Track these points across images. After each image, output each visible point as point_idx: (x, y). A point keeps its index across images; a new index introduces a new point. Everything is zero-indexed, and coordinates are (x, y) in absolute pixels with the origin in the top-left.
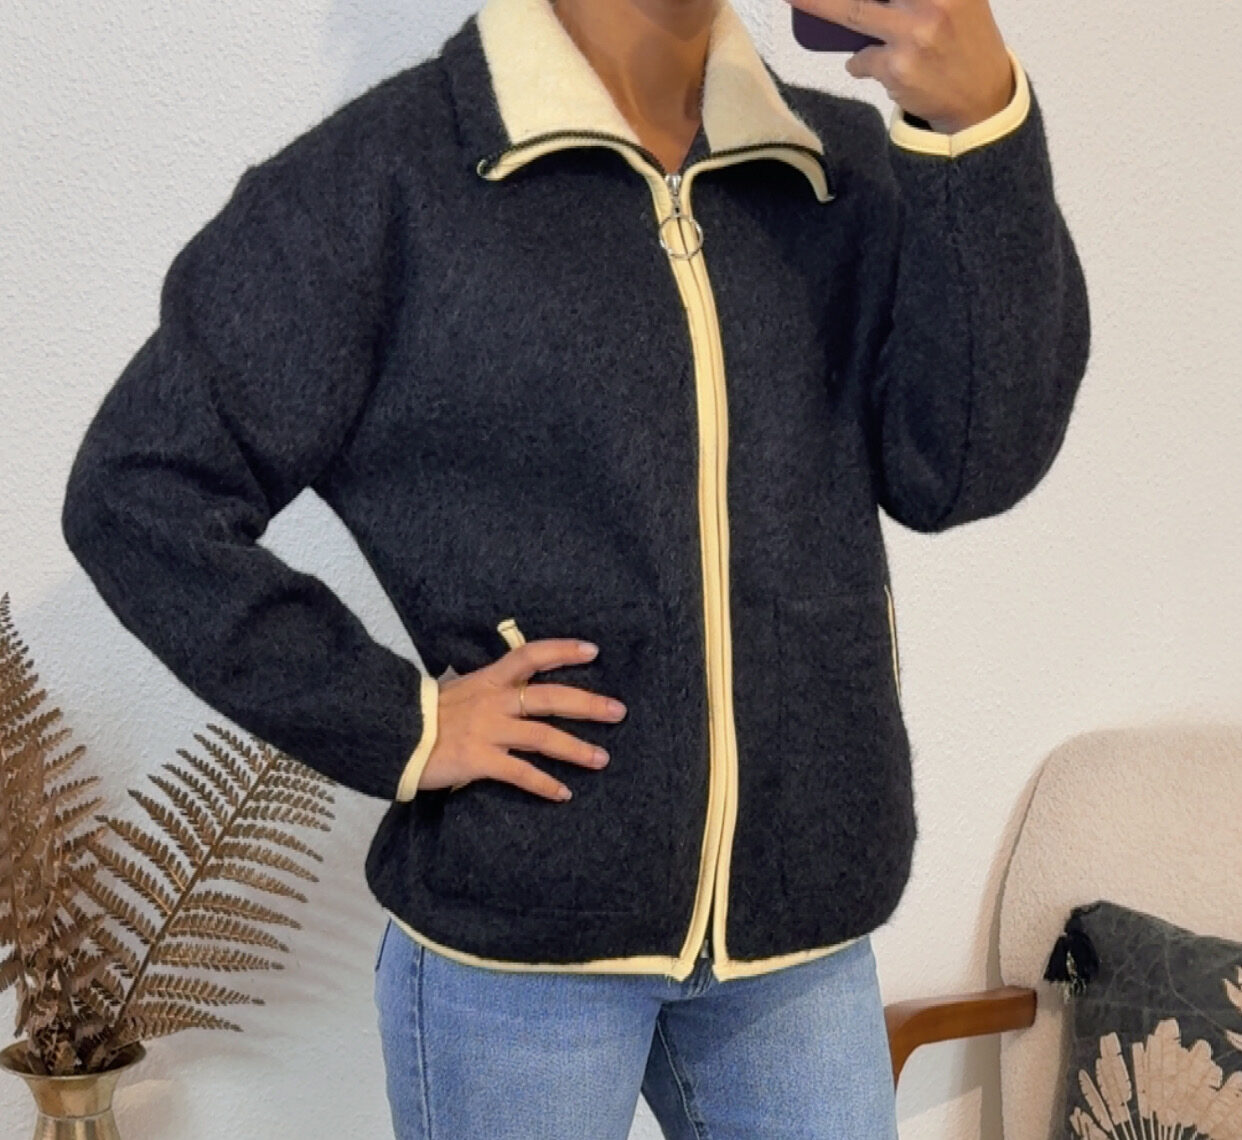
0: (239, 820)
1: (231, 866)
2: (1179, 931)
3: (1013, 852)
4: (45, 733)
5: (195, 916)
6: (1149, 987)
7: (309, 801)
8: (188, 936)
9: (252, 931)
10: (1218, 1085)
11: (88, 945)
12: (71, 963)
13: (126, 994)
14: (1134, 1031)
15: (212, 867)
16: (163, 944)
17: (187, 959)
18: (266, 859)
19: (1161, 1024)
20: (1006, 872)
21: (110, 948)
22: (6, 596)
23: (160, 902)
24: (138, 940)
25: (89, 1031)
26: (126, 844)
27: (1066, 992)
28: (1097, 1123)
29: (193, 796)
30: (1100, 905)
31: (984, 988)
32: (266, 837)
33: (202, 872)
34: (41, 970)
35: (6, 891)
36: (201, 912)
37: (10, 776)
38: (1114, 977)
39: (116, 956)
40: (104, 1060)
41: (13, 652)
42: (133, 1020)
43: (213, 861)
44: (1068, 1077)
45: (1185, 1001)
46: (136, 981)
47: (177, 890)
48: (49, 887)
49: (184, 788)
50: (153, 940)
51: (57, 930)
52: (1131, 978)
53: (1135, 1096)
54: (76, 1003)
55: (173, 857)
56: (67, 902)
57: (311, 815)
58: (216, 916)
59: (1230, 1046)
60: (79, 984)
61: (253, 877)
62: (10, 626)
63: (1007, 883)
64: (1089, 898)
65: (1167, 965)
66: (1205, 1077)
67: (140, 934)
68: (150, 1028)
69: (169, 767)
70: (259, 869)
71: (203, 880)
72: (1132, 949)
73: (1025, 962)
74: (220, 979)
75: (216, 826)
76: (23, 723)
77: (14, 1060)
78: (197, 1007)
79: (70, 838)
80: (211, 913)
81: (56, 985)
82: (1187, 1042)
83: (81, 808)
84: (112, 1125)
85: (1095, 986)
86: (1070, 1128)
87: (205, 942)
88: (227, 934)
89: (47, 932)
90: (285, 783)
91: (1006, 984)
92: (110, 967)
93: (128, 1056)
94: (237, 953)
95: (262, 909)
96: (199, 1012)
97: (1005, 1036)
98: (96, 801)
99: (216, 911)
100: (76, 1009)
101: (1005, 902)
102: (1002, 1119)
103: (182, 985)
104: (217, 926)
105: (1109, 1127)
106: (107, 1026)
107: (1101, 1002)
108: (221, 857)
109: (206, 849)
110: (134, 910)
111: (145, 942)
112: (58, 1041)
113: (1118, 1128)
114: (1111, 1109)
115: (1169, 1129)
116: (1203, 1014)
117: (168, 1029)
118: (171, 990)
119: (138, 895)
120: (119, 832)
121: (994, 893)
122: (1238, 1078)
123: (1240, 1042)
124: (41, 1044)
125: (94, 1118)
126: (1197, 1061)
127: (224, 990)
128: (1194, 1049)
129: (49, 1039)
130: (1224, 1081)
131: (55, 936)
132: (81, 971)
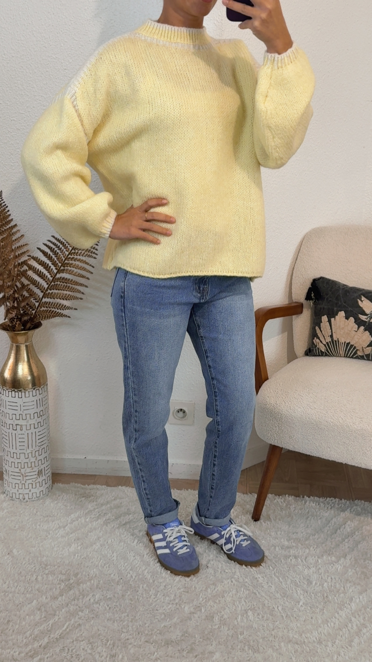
0: (70, 256)
1: (67, 270)
2: (344, 285)
3: (295, 263)
4: (13, 231)
5: (57, 284)
6: (336, 302)
8: (55, 290)
9: (74, 288)
10: (356, 330)
11: (26, 294)
12: (20, 298)
13: (37, 306)
14: (332, 315)
15: (62, 270)
16: (47, 292)
17: (55, 297)
18: (77, 267)
19: (340, 312)
20: (294, 268)
21: (32, 294)
22: (1, 191)
23: (46, 280)
24: (40, 291)
25: (26, 318)
26: (36, 263)
27: (312, 303)
28: (321, 342)
29: (56, 249)
30: (322, 279)
31: (287, 303)
32: (78, 261)
33: (59, 271)
34: (11, 301)
35: (1, 277)
36: (59, 283)
37: (2, 244)
38: (326, 299)
39: (34, 296)
40: (30, 327)
41: (3, 208)
42: (39, 315)
43: (62, 268)
44: (313, 329)
45: (346, 306)
46: (40, 303)
47: (52, 277)
48: (14, 276)
49: (53, 247)
50: (44, 291)
51: (16, 288)
52: (331, 299)
53: (332, 334)
54: (22, 310)
55: (50, 267)
56: (19, 280)
57: (91, 254)
58: (63, 284)
59: (360, 319)
60: (23, 304)
61: (74, 273)
62: (2, 200)
63: (294, 272)
64: (318, 276)
65: (341, 295)
66: (352, 328)
67: (40, 290)
68: (44, 317)
69: (49, 241)
70: (75, 270)
71: (59, 274)
72: (330, 291)
73: (300, 295)
74: (64, 302)
75: (63, 258)
76: (6, 228)
77: (3, 327)
78: (57, 311)
79: (20, 262)
80: (62, 283)
81: (16, 305)
82: (347, 318)
83: (23, 253)
84: (32, 345)
85: (320, 302)
86: (313, 343)
87: (60, 291)
88: (66, 289)
89: (13, 289)
91: (294, 301)
92: (32, 299)
93: (38, 325)
94: (69, 295)
95: (76, 282)
96: (58, 312)
97: (294, 317)
98: (27, 251)
100: (22, 312)
101: (293, 277)
102: (293, 341)
103: (53, 304)
104: (63, 287)
105: (325, 343)
106: (31, 317)
107: (322, 306)
108: (64, 267)
109: (60, 265)
110: (39, 282)
111: (42, 292)
112: (17, 321)
113: (327, 343)
114: (325, 337)
115: (342, 343)
116: (352, 309)
117: (49, 317)
118: (50, 306)
119: (40, 278)
120: (34, 260)
121: (290, 275)
122: (362, 328)
123: (363, 318)
124: (12, 322)
125: (27, 344)
126: (350, 323)
127: (65, 306)
128: (349, 320)
129: (14, 321)
130: (358, 329)
131: (15, 290)
132: (23, 301)
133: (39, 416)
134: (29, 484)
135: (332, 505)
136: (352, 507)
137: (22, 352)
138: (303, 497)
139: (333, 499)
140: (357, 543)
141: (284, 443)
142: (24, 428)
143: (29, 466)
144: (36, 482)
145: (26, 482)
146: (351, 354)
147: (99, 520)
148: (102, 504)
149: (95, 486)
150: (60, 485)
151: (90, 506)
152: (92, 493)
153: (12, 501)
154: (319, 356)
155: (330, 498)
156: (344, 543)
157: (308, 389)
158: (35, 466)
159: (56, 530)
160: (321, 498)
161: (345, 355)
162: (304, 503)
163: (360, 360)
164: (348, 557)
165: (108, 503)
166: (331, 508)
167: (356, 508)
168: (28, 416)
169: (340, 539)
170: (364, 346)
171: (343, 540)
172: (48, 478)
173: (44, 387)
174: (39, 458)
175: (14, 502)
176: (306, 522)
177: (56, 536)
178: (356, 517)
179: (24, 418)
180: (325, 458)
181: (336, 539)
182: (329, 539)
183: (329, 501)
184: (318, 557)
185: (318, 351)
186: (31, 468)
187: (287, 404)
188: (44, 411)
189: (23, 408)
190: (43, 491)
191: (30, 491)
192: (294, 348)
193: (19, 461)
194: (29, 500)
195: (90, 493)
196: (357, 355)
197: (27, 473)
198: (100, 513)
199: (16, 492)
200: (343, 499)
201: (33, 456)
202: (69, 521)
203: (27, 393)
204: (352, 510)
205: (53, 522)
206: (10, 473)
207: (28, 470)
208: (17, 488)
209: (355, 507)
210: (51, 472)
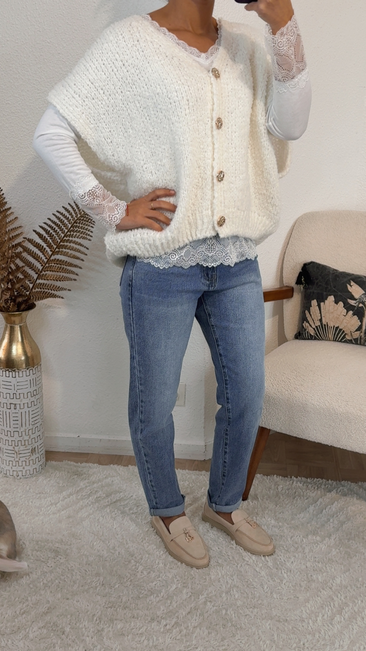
0: (65, 238)
1: (62, 251)
2: (335, 270)
3: (287, 247)
4: (7, 214)
5: (51, 266)
6: (326, 286)
7: (85, 232)
8: (49, 272)
9: (68, 270)
10: (345, 315)
11: (21, 276)
12: (14, 280)
13: (31, 288)
14: (321, 299)
15: (57, 251)
16: (41, 274)
17: (48, 278)
18: (72, 249)
19: (329, 297)
20: (285, 253)
21: (27, 275)
23: (41, 262)
24: (34, 273)
25: (20, 300)
26: (32, 245)
27: (302, 288)
28: (311, 326)
29: (51, 231)
30: (312, 263)
31: (279, 287)
32: (73, 243)
33: (54, 253)
34: (6, 282)
36: (53, 264)
38: (315, 284)
39: (28, 278)
40: (24, 308)
42: (33, 296)
44: (302, 312)
45: (336, 290)
46: (34, 285)
47: (46, 258)
48: (8, 258)
49: (49, 229)
50: (39, 273)
51: (10, 270)
52: (321, 284)
53: (321, 318)
54: (16, 291)
55: (45, 249)
56: (14, 262)
57: (86, 236)
58: (57, 266)
59: (349, 303)
60: (17, 286)
61: (69, 254)
63: (285, 256)
64: (309, 261)
65: (331, 280)
66: (341, 313)
67: (35, 271)
68: (37, 298)
69: (45, 223)
70: (70, 252)
71: (54, 255)
72: (320, 275)
73: (290, 279)
74: (59, 284)
75: (58, 240)
78: (51, 292)
79: (14, 244)
80: (56, 265)
81: (10, 286)
82: (336, 302)
83: (17, 235)
84: (27, 326)
85: (310, 286)
86: (303, 327)
87: (54, 273)
88: (60, 271)
89: (7, 271)
90: (78, 227)
91: (285, 285)
92: (26, 281)
93: (32, 306)
94: (63, 276)
95: (71, 264)
96: (51, 293)
97: (285, 300)
98: (21, 233)
99: (57, 264)
100: (16, 293)
101: (285, 262)
102: (284, 324)
103: (47, 285)
104: (57, 268)
105: (314, 327)
106: (25, 298)
107: (312, 291)
108: (59, 249)
109: (55, 246)
110: (33, 264)
111: (37, 273)
112: (11, 302)
113: (317, 327)
114: (315, 322)
115: (331, 327)
116: (341, 294)
117: (42, 298)
118: (44, 287)
119: (35, 260)
120: (30, 242)
121: (282, 259)
122: (351, 313)
123: (352, 302)
124: (6, 303)
125: (21, 325)
126: (339, 308)
127: (59, 287)
128: (339, 304)
129: (8, 302)
130: (347, 314)
131: (10, 272)
132: (18, 282)
133: (32, 396)
134: (22, 461)
135: (319, 486)
136: (339, 488)
137: (16, 333)
138: (291, 477)
139: (320, 479)
140: (342, 523)
141: (271, 425)
142: (18, 406)
143: (23, 444)
144: (30, 459)
145: (19, 459)
146: (339, 338)
147: (90, 498)
148: (93, 482)
149: (87, 465)
150: (54, 463)
151: (82, 484)
152: (85, 471)
153: (5, 478)
154: (309, 339)
155: (318, 478)
156: (329, 523)
157: (295, 372)
158: (29, 444)
159: (48, 506)
160: (308, 480)
161: (334, 339)
162: (291, 483)
163: (348, 344)
164: (333, 537)
165: (99, 480)
166: (317, 489)
167: (343, 489)
168: (22, 395)
169: (326, 519)
170: (352, 331)
171: (329, 520)
172: (42, 456)
173: (37, 367)
174: (32, 436)
175: (8, 479)
176: (293, 502)
177: (48, 513)
178: (342, 497)
179: (18, 397)
180: (311, 440)
181: (321, 518)
182: (315, 518)
183: (316, 481)
184: (303, 537)
185: (308, 336)
186: (25, 446)
187: (275, 386)
188: (37, 390)
189: (16, 388)
190: (36, 468)
191: (24, 468)
192: (284, 332)
193: (13, 439)
194: (22, 477)
195: (82, 471)
196: (345, 339)
197: (21, 451)
198: (92, 490)
199: (10, 469)
200: (330, 480)
201: (27, 434)
202: (61, 499)
203: (21, 373)
204: (339, 491)
205: (45, 499)
206: (5, 451)
207: (22, 448)
208: (11, 465)
209: (341, 488)
210: (44, 450)
